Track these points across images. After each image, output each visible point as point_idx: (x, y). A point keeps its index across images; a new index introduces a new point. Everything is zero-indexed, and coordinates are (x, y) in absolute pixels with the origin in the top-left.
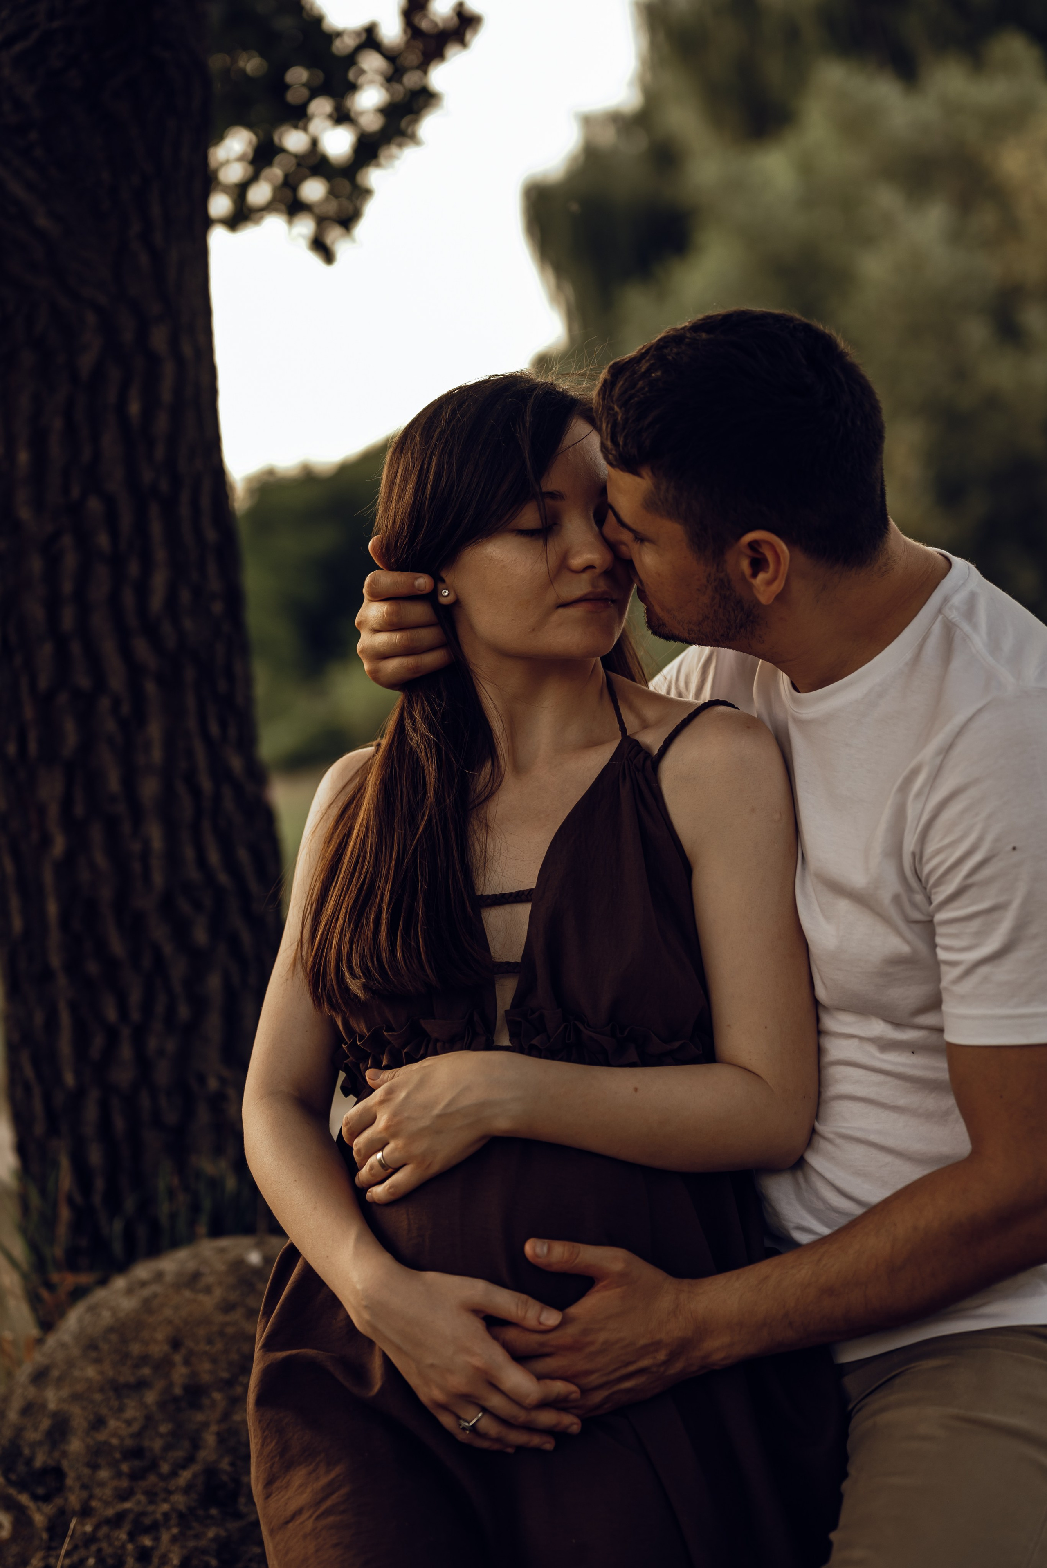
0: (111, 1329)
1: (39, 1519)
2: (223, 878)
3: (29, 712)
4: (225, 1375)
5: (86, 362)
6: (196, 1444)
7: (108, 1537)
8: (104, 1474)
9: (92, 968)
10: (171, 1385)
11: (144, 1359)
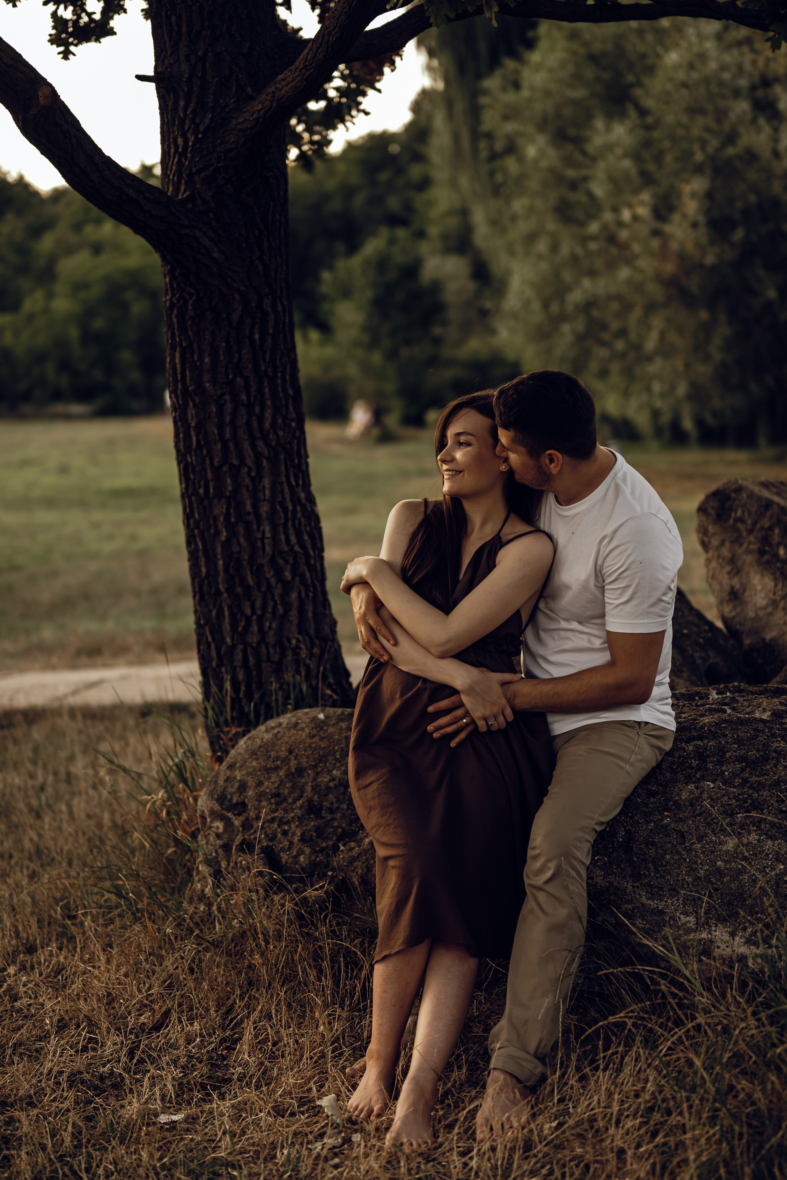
0: (260, 747)
1: (236, 823)
2: (297, 548)
3: (209, 475)
4: (313, 763)
5: (235, 316)
6: (302, 790)
7: (269, 827)
8: (264, 803)
9: (239, 590)
10: (290, 768)
11: (277, 758)
